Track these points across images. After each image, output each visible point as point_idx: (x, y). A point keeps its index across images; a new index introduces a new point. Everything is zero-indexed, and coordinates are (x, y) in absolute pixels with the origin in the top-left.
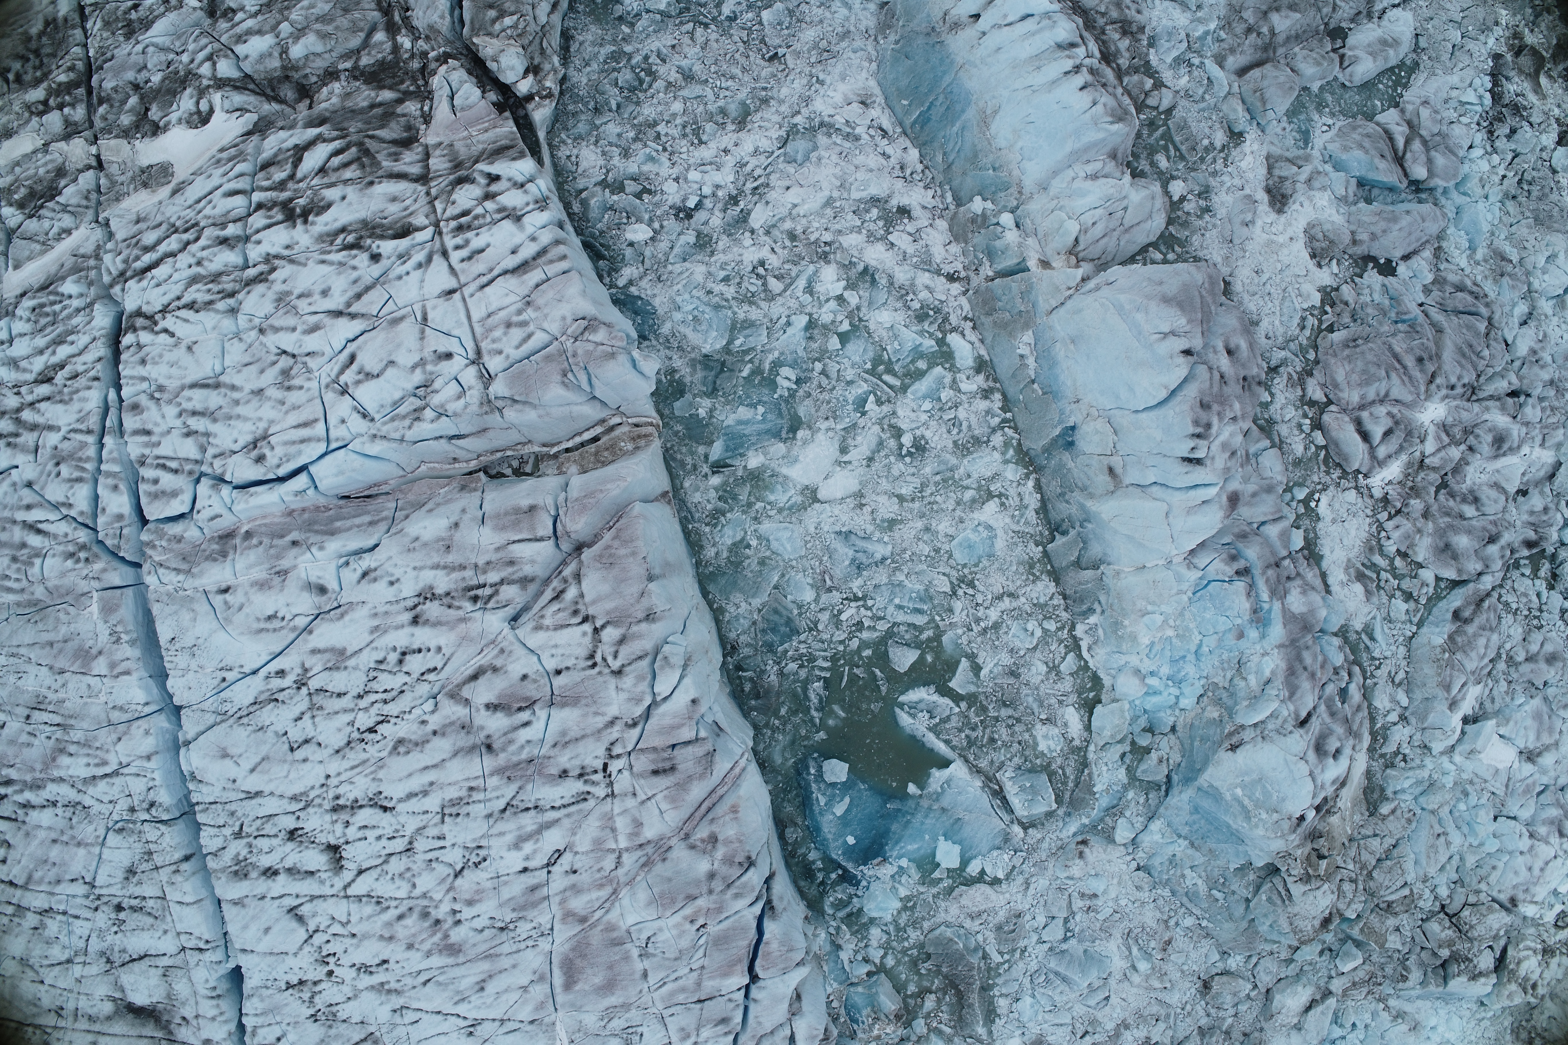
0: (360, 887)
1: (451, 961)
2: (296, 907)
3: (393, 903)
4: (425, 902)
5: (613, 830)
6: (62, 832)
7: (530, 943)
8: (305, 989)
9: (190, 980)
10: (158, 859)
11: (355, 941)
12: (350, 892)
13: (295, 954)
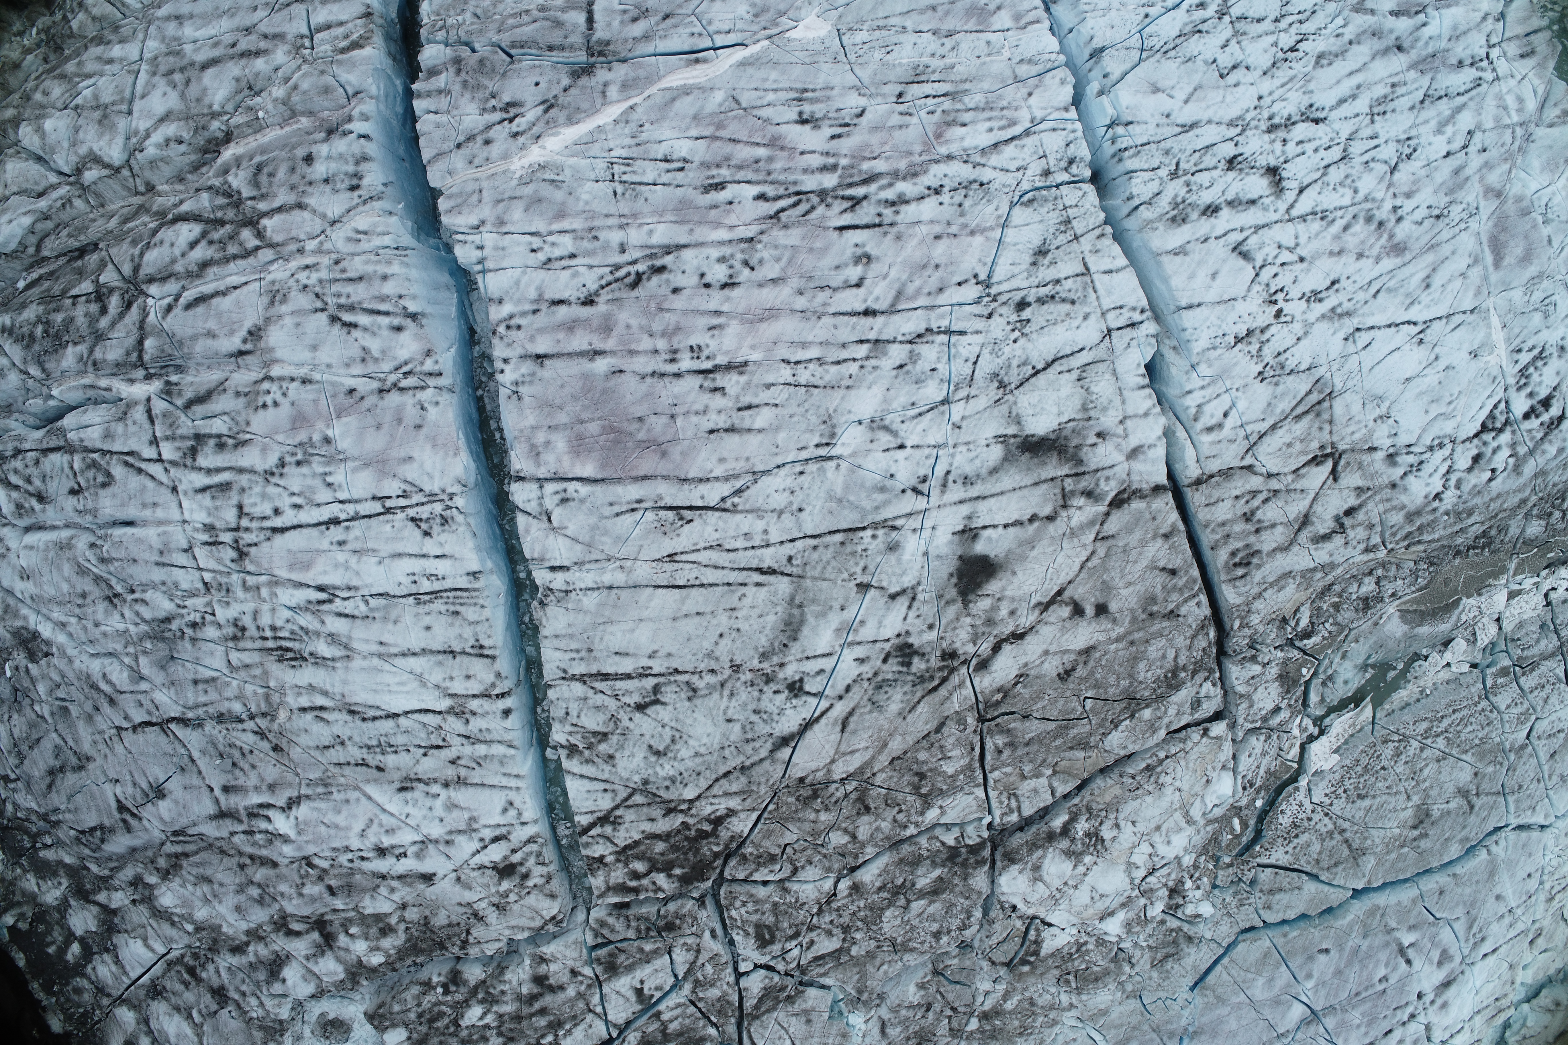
0: (1304, 205)
1: (1398, 261)
2: (1240, 244)
3: (1339, 213)
4: (1369, 205)
5: (1505, 108)
6: (948, 223)
7: (1463, 226)
8: (1253, 340)
9: (1114, 373)
10: (1079, 226)
11: (1305, 265)
12: (1295, 213)
13: (1244, 298)
